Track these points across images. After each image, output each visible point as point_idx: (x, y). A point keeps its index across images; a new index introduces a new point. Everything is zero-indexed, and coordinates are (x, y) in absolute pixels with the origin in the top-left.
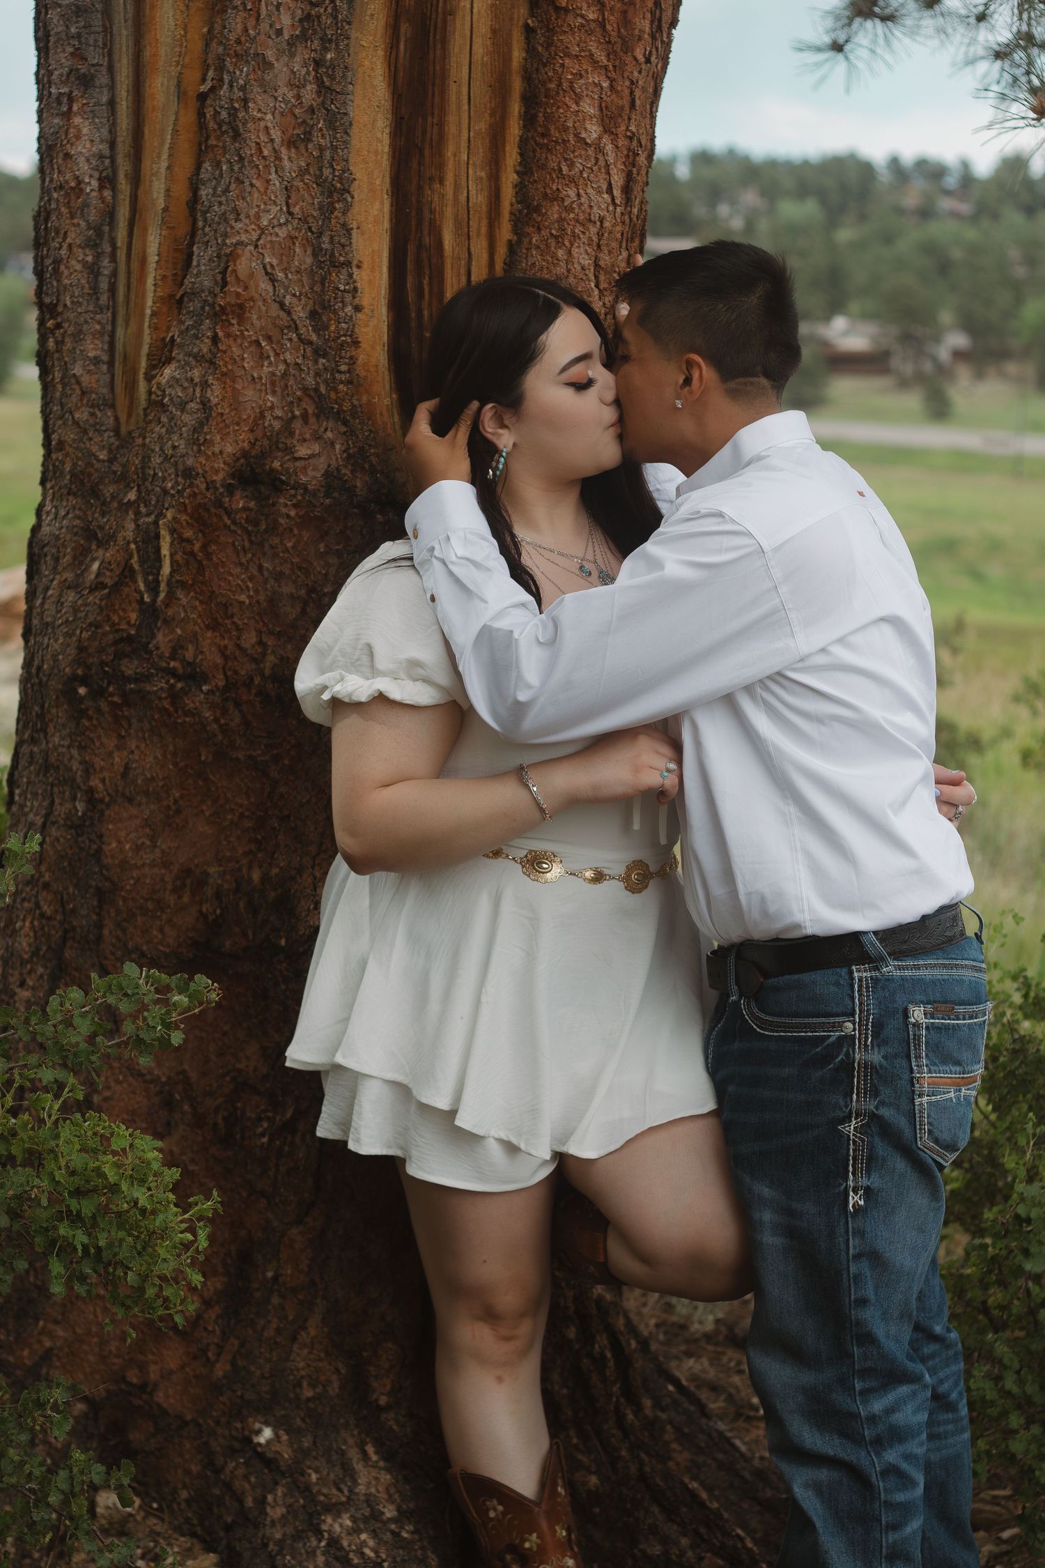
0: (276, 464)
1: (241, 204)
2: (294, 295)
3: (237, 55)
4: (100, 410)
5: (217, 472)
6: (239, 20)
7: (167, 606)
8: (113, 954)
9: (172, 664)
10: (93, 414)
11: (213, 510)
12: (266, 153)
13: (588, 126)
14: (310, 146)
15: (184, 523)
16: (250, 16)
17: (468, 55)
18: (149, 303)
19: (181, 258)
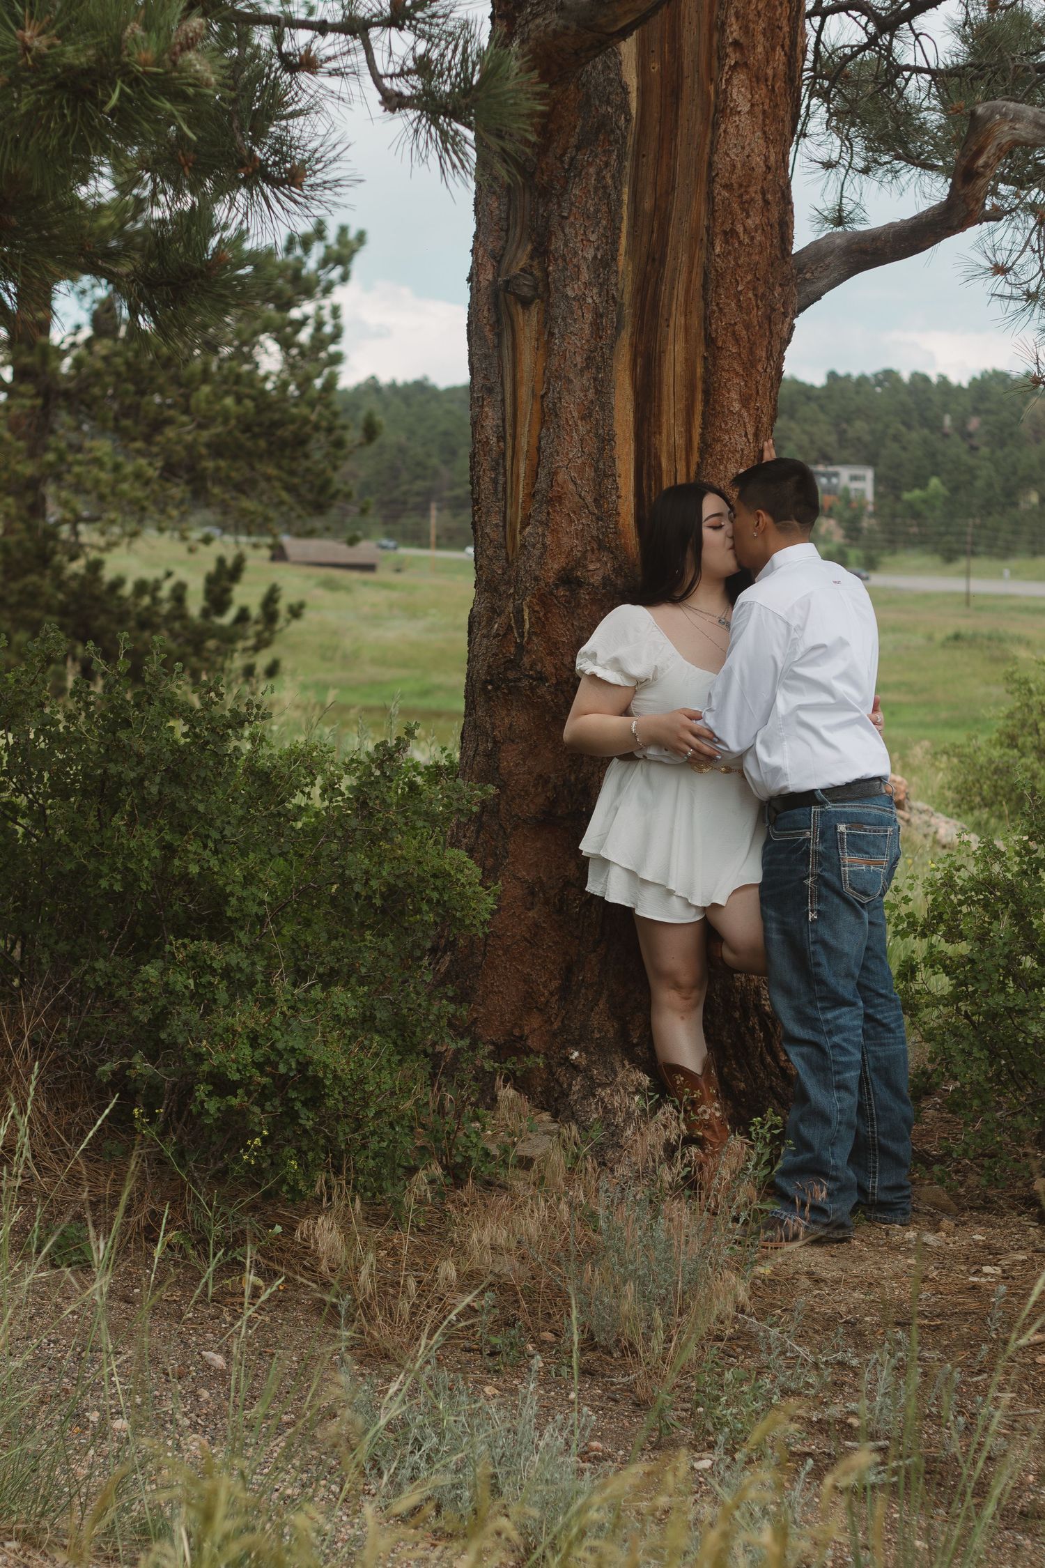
0: (579, 574)
1: (559, 448)
2: (586, 491)
3: (556, 377)
4: (499, 549)
5: (550, 578)
6: (556, 360)
7: (528, 644)
9: (531, 672)
10: (496, 552)
11: (549, 596)
12: (571, 423)
13: (734, 404)
14: (592, 419)
15: (535, 603)
16: (562, 358)
17: (673, 372)
18: (522, 496)
19: (534, 475)
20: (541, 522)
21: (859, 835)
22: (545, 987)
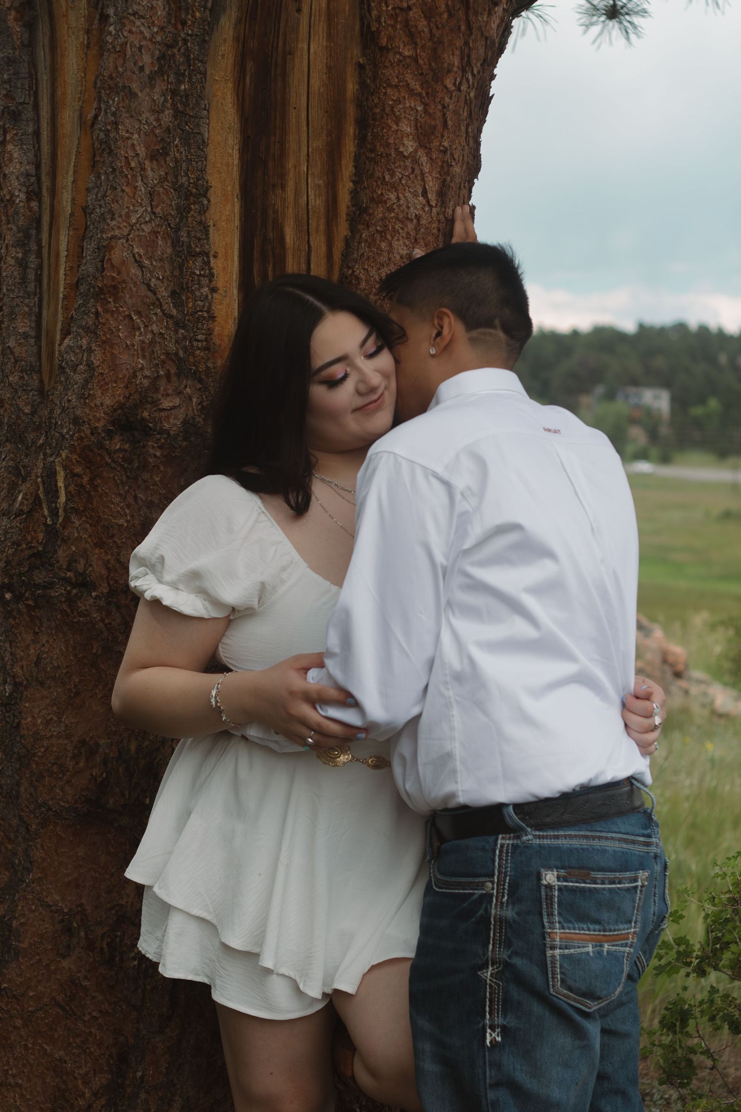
0: (146, 414)
1: (115, 206)
2: (158, 279)
3: (110, 88)
4: (27, 374)
5: (99, 420)
6: (111, 60)
7: (64, 528)
8: (28, 807)
9: (69, 574)
10: (22, 378)
11: (96, 450)
12: (133, 165)
13: (406, 142)
14: (168, 159)
15: (74, 461)
16: (119, 56)
17: (306, 87)
18: (62, 289)
19: (77, 254)
20: (87, 330)
21: (583, 890)
22: (86, 1083)
